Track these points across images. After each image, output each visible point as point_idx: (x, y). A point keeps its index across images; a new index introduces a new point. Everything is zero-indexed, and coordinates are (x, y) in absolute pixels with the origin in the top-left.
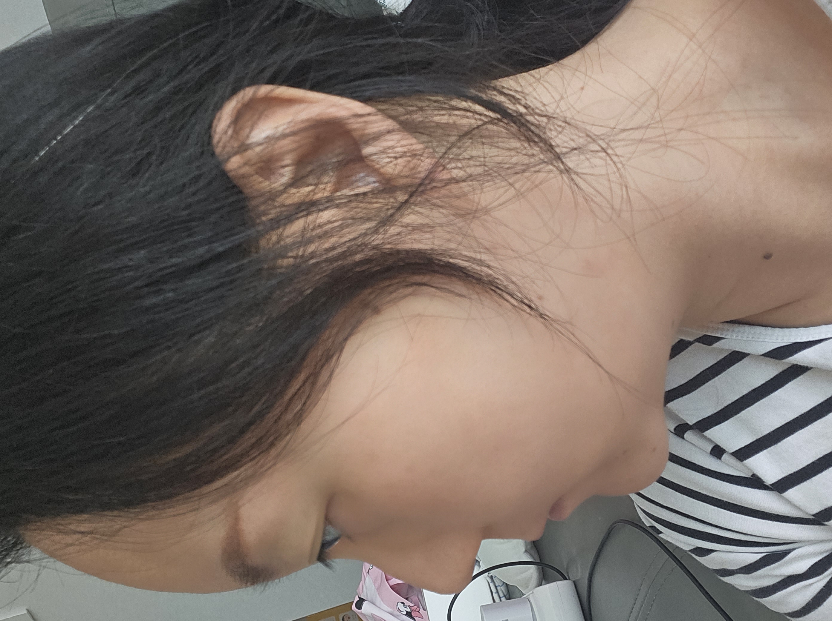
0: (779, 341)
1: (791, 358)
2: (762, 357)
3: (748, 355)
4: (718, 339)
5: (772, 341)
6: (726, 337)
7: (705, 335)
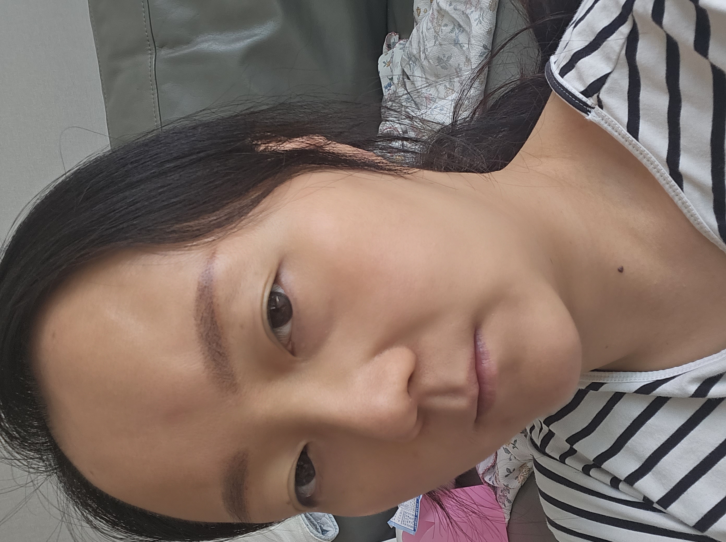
0: (645, 381)
1: (654, 392)
2: (635, 394)
3: (625, 393)
4: (603, 384)
5: (640, 381)
6: (608, 382)
7: (593, 383)
